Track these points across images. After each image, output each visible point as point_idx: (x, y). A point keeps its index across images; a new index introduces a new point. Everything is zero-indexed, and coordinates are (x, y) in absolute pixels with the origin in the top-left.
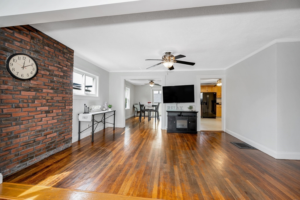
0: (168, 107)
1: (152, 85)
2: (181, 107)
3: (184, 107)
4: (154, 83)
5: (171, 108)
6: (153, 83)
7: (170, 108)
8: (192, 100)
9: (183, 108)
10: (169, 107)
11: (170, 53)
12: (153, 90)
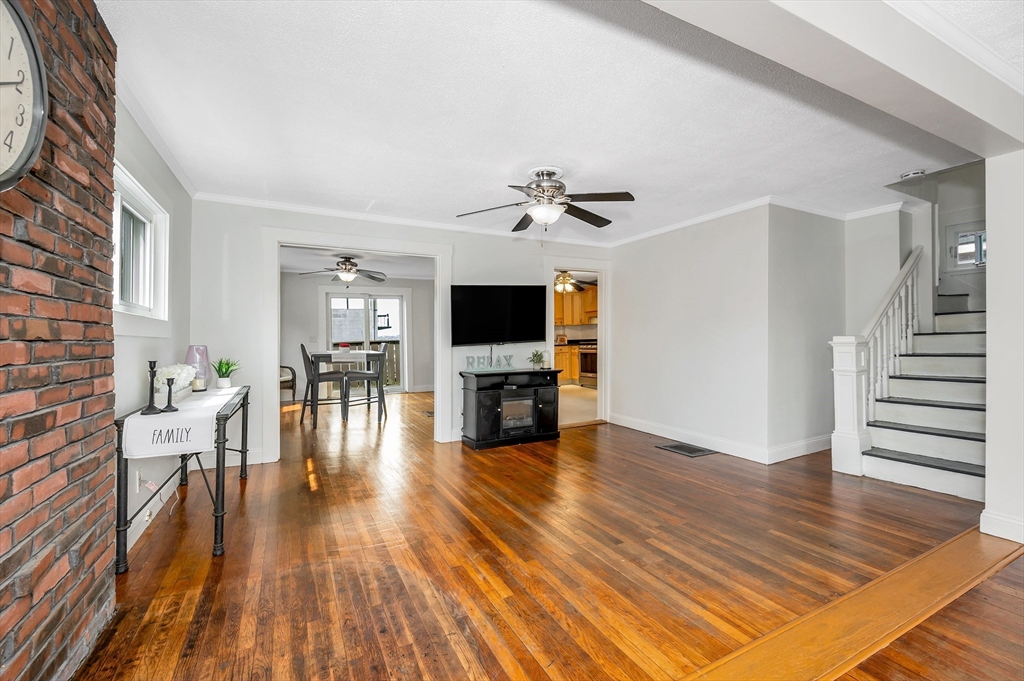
0: (468, 358)
1: (347, 277)
2: (508, 359)
3: (516, 357)
4: (356, 266)
5: (479, 363)
6: (354, 269)
7: (476, 364)
8: (540, 336)
9: (513, 362)
10: (471, 360)
11: (550, 174)
12: (327, 294)
